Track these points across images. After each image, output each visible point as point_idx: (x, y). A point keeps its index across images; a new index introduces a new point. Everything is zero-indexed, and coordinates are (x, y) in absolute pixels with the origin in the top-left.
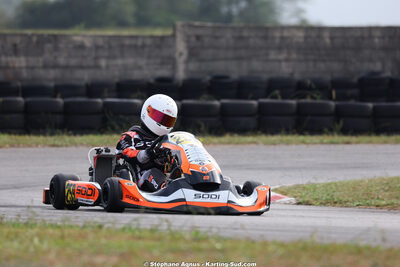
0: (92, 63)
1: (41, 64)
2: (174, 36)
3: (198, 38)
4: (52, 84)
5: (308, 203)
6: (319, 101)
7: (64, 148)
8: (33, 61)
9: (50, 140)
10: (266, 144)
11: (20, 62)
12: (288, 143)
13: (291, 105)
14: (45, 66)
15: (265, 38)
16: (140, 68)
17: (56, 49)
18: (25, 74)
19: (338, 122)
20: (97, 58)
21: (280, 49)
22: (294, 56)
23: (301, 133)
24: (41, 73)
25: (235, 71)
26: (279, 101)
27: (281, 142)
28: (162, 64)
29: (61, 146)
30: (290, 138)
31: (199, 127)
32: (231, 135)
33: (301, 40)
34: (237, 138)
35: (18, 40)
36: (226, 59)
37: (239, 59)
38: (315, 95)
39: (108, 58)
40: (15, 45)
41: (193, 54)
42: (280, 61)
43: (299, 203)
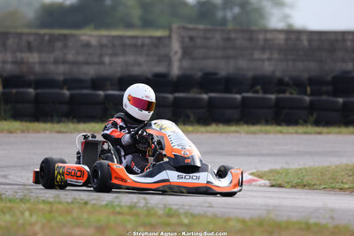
0: (96, 60)
1: (52, 60)
2: (170, 37)
3: (191, 39)
4: (61, 78)
5: (280, 186)
6: (295, 96)
7: (69, 134)
8: (45, 57)
9: (57, 127)
10: (247, 133)
11: (34, 58)
12: (267, 133)
13: (270, 99)
14: (56, 62)
15: (251, 39)
16: (139, 65)
17: (65, 46)
18: (37, 68)
19: (312, 114)
20: (101, 56)
21: (263, 49)
22: (276, 56)
23: (279, 123)
24: (52, 68)
25: (224, 68)
26: (260, 95)
27: (261, 132)
28: (159, 61)
29: (66, 132)
30: (269, 128)
31: (188, 117)
32: (217, 125)
33: (282, 42)
34: (222, 128)
35: (32, 39)
36: (216, 58)
37: (227, 58)
38: (292, 91)
39: (112, 55)
40: (29, 43)
41: (186, 52)
42: (263, 60)
43: (272, 186)
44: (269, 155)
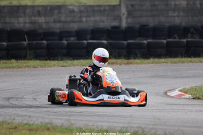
0: (78, 20)
1: (52, 21)
2: (120, 5)
3: (132, 6)
4: (58, 31)
5: (199, 98)
6: (197, 40)
7: (68, 68)
8: (48, 19)
9: (61, 63)
10: (172, 63)
11: (42, 20)
12: (183, 62)
13: (183, 42)
14: (55, 22)
15: (167, 5)
16: (103, 22)
17: (60, 12)
18: (44, 26)
20: (81, 17)
21: (174, 10)
22: (182, 14)
23: (189, 56)
24: (52, 25)
25: (152, 22)
26: (177, 40)
27: (179, 61)
28: (114, 19)
29: (67, 66)
30: (184, 59)
31: (137, 54)
32: (154, 58)
33: (185, 6)
34: (156, 60)
35: (40, 9)
36: (147, 16)
37: (154, 16)
38: (195, 37)
39: (86, 17)
40: (39, 11)
41: (130, 14)
42: (174, 17)
43: (194, 98)
44: (187, 77)
